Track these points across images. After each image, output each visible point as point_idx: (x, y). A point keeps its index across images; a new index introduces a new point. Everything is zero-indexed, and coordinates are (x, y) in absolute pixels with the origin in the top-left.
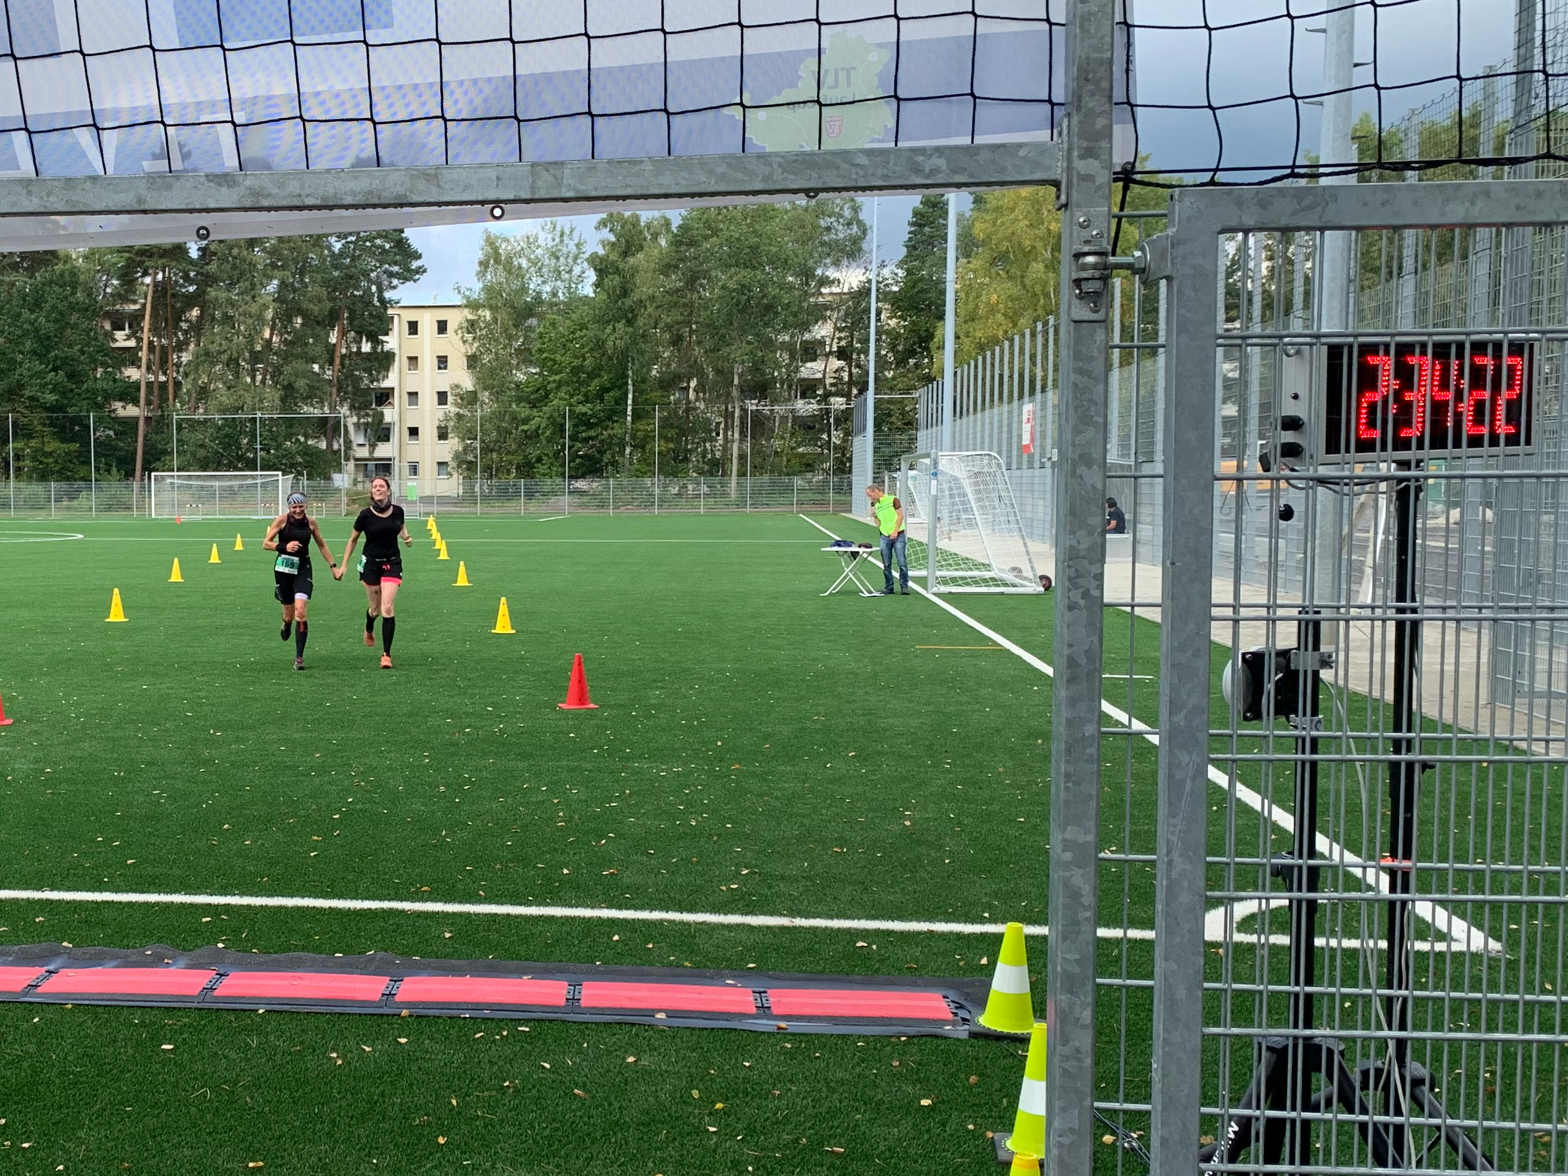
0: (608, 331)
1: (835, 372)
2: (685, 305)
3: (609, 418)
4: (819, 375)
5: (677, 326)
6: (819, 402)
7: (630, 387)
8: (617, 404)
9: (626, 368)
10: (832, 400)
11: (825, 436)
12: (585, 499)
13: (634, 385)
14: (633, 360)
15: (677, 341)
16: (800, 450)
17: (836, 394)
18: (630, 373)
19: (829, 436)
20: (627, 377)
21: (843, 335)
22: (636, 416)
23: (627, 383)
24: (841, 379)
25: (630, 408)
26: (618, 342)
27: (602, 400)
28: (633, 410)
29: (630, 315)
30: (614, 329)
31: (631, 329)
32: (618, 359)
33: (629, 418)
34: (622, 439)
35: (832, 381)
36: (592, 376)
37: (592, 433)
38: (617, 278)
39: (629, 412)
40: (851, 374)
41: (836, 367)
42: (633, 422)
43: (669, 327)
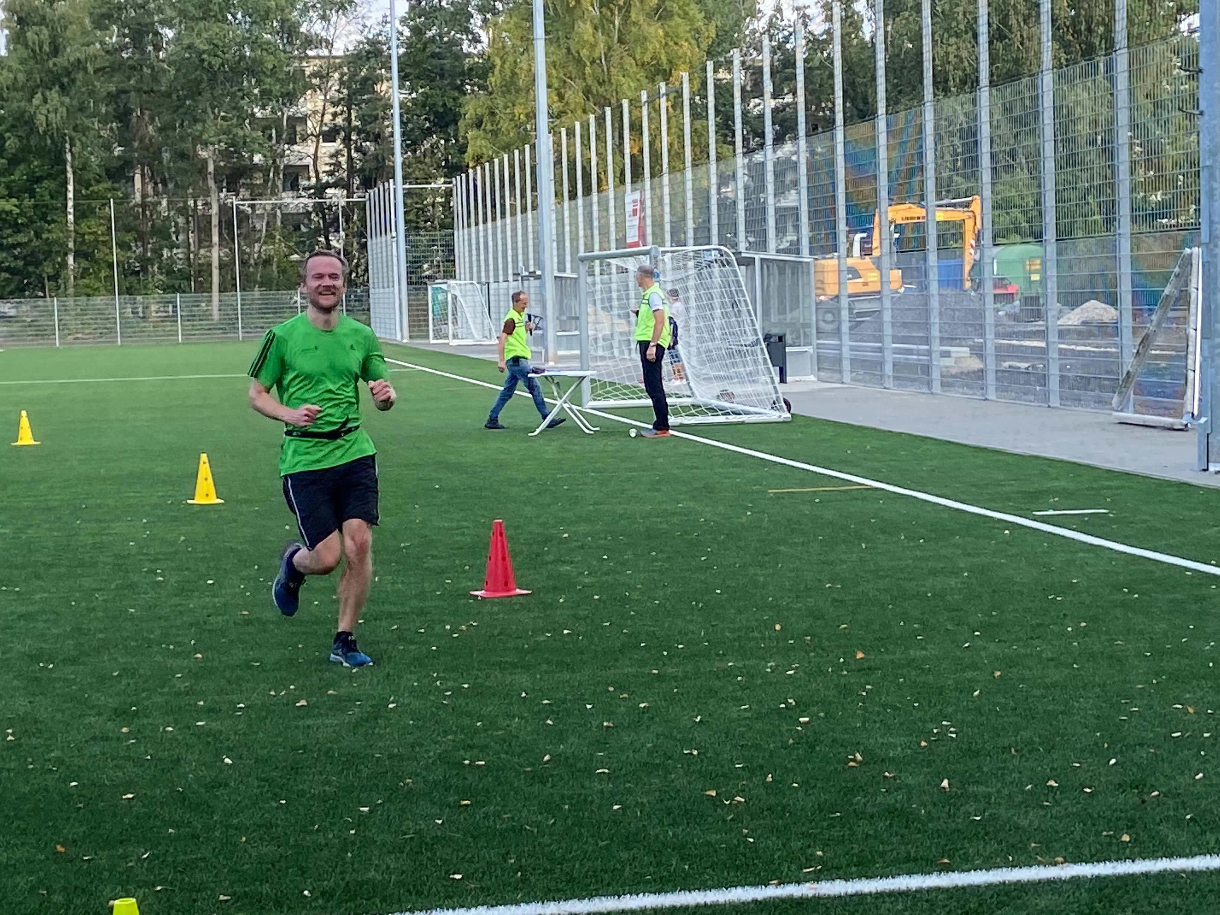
0: (36, 102)
1: (331, 156)
2: (133, 68)
3: (43, 218)
4: (309, 161)
5: (123, 96)
6: (310, 197)
7: (70, 175)
8: (52, 198)
9: (61, 152)
10: (328, 191)
11: (322, 239)
12: (15, 327)
13: (74, 173)
14: (72, 139)
15: (123, 116)
16: (295, 257)
17: (335, 185)
18: (69, 157)
19: (327, 238)
20: (65, 162)
21: (339, 109)
22: (81, 214)
23: (65, 171)
24: (338, 165)
25: (70, 204)
26: (52, 116)
27: (32, 194)
28: (75, 207)
29: (65, 80)
30: (45, 101)
31: (67, 100)
32: (52, 138)
33: (71, 217)
34: (64, 245)
35: (327, 168)
36: (14, 161)
37: (22, 238)
38: (45, 31)
39: (70, 210)
40: (350, 158)
41: (333, 151)
42: (76, 222)
43: (112, 98)
